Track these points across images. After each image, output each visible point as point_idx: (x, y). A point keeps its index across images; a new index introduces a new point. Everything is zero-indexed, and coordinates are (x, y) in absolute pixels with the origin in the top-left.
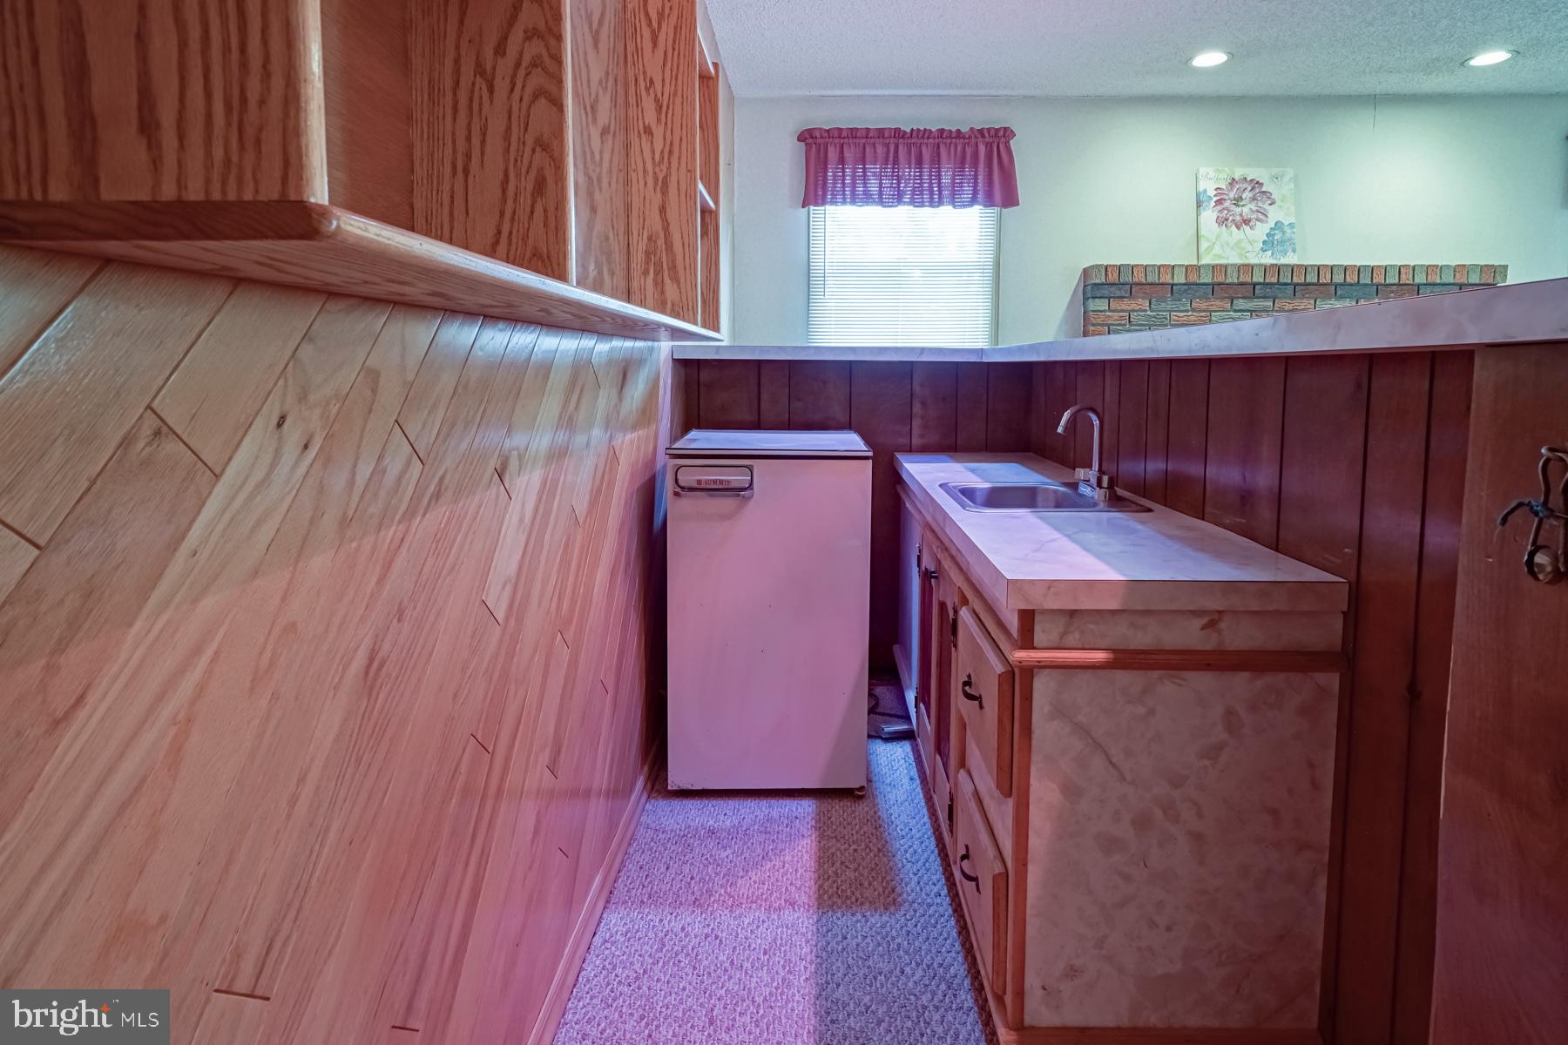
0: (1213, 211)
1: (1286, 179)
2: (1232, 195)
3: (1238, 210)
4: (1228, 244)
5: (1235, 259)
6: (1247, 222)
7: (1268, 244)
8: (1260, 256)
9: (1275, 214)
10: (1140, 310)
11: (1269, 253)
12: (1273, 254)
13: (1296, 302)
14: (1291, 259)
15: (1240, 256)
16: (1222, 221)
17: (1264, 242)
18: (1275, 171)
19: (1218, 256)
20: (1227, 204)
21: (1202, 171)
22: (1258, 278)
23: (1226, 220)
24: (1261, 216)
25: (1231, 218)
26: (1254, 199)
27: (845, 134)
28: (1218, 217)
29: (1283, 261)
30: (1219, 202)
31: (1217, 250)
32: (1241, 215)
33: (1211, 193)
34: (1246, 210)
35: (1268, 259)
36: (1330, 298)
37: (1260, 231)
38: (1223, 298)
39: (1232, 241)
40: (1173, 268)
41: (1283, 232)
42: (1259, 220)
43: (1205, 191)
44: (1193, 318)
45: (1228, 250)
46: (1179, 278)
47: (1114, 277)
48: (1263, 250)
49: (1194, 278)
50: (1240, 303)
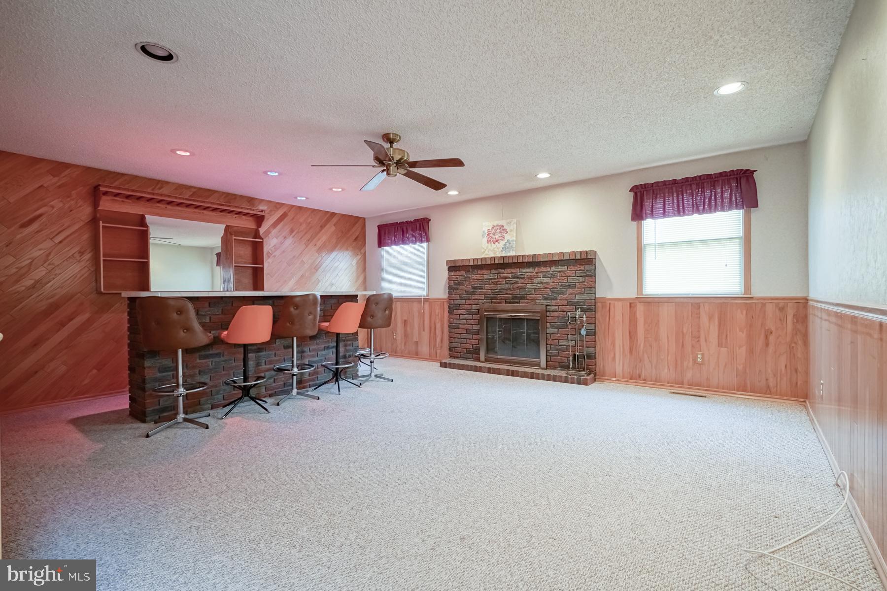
0: (486, 238)
1: (512, 223)
2: (493, 232)
3: (495, 237)
4: (490, 250)
5: (492, 255)
6: (497, 241)
7: (504, 248)
9: (507, 237)
10: (462, 275)
11: (504, 252)
13: (512, 270)
14: (513, 253)
15: (494, 253)
16: (489, 242)
17: (503, 248)
18: (508, 221)
20: (491, 235)
21: (484, 224)
22: (497, 262)
23: (490, 241)
24: (502, 238)
25: (492, 240)
26: (500, 232)
28: (487, 240)
29: (509, 254)
30: (488, 235)
31: (486, 252)
32: (495, 239)
33: (486, 231)
34: (497, 236)
35: (503, 254)
36: (525, 268)
37: (502, 243)
38: (487, 270)
39: (492, 248)
40: (469, 260)
41: (510, 243)
42: (501, 240)
43: (484, 231)
44: (478, 277)
45: (490, 252)
46: (471, 263)
47: (453, 265)
48: (502, 251)
49: (476, 263)
50: (493, 271)
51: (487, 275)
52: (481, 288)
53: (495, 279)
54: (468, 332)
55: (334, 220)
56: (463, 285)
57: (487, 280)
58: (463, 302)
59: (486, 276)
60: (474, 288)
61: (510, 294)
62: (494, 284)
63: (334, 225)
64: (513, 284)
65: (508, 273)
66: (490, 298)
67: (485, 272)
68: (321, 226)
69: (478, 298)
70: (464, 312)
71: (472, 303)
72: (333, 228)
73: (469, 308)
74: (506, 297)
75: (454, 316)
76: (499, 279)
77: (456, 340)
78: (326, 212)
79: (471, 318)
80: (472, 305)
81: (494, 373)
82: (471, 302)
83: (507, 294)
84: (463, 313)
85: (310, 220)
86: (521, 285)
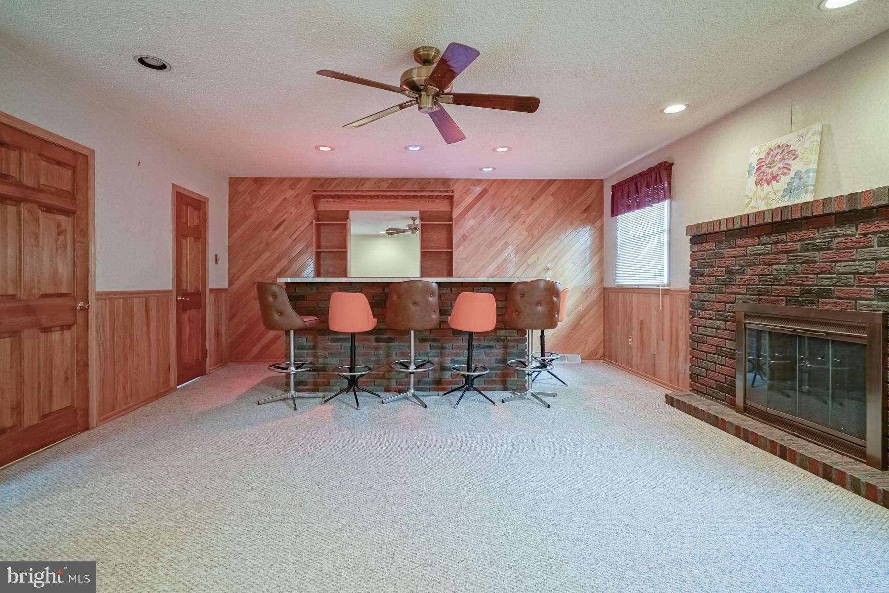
0: (754, 176)
2: (767, 161)
3: (770, 171)
4: (760, 198)
5: (763, 208)
6: (774, 178)
7: (789, 190)
8: (780, 202)
9: (796, 166)
10: (710, 250)
11: (787, 197)
12: (790, 197)
13: (803, 233)
15: (767, 204)
16: (758, 182)
17: (785, 190)
18: (801, 132)
19: (753, 207)
20: (763, 169)
21: (752, 149)
22: (768, 220)
23: (761, 180)
24: (785, 171)
25: (765, 178)
26: (783, 159)
28: (757, 180)
29: (797, 202)
30: (759, 169)
31: (753, 204)
32: (772, 174)
33: (755, 164)
34: (775, 169)
35: (785, 203)
36: (831, 226)
37: (784, 180)
38: (753, 237)
39: (763, 194)
40: (720, 221)
41: (801, 178)
42: (784, 174)
43: (751, 163)
44: (737, 252)
45: (759, 202)
46: (723, 228)
47: (695, 233)
48: (783, 196)
49: (730, 227)
50: (764, 239)
51: (753, 247)
52: (741, 273)
53: (768, 254)
54: (719, 350)
55: (553, 188)
56: (711, 266)
57: (753, 258)
58: (712, 297)
59: (749, 250)
60: (729, 272)
61: (796, 285)
62: (765, 264)
63: (552, 195)
64: (804, 262)
65: (794, 240)
66: (756, 293)
67: (750, 241)
68: (533, 199)
69: (737, 291)
70: (712, 314)
71: (725, 299)
72: (551, 199)
73: (721, 309)
74: (789, 290)
75: (698, 321)
76: (774, 253)
77: (701, 362)
78: (540, 181)
79: (724, 327)
80: (726, 303)
82: (723, 297)
83: (790, 284)
84: (710, 316)
85: (517, 193)
86: (823, 265)
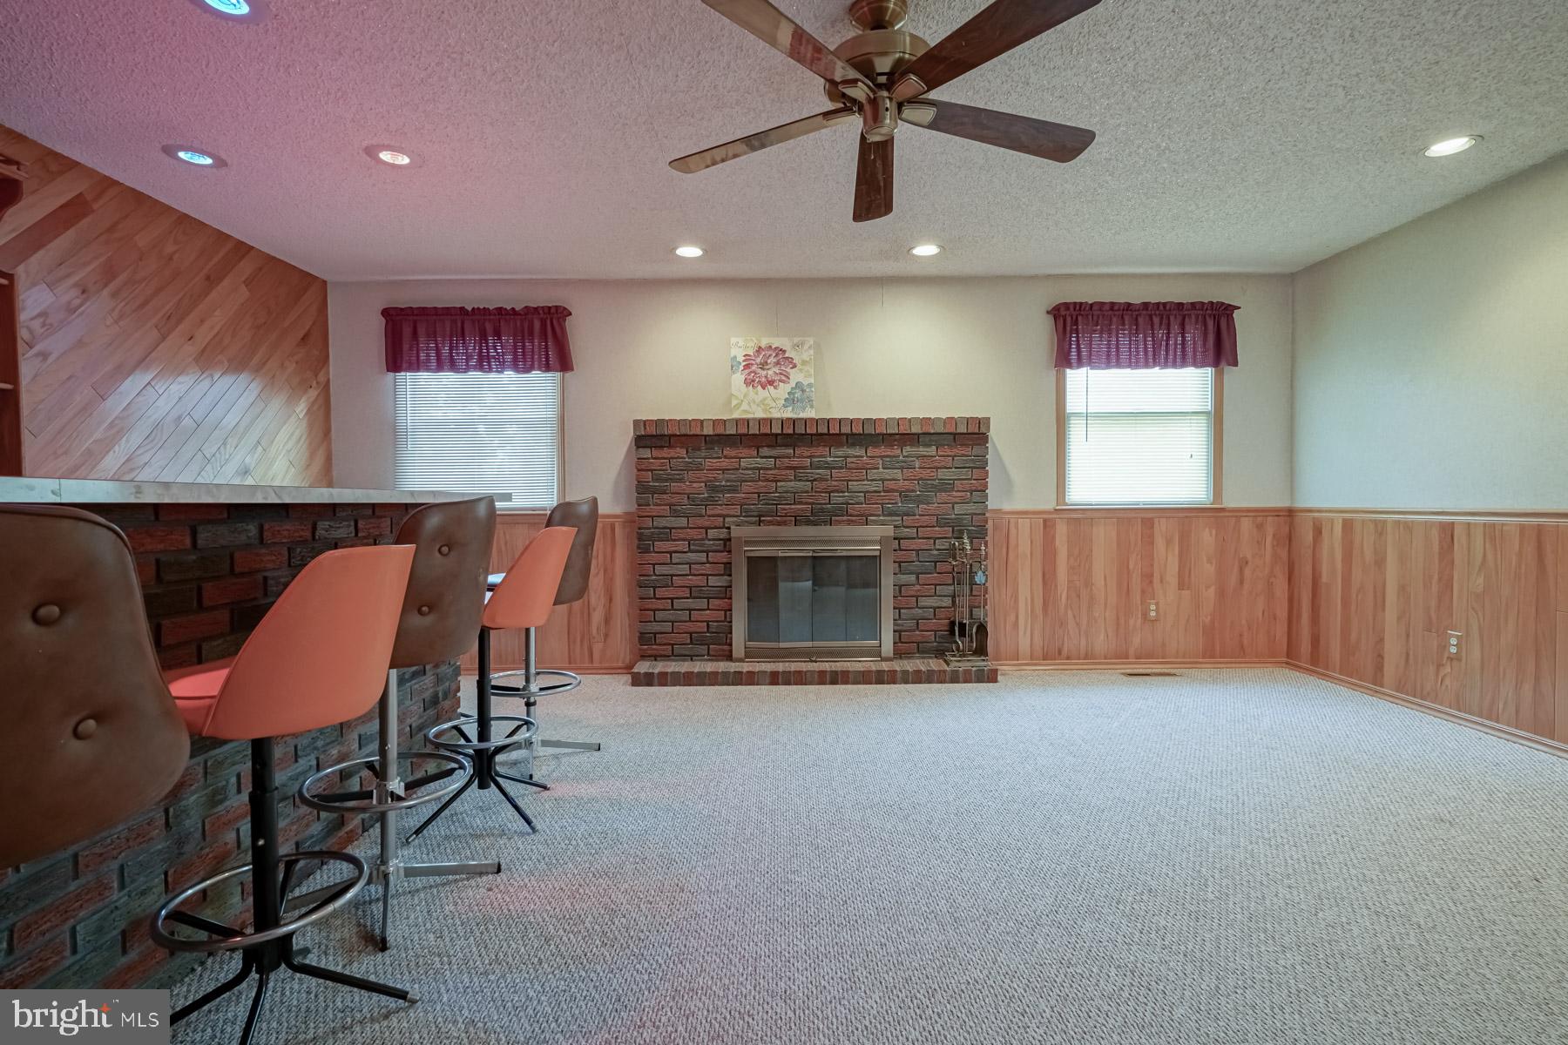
0: (742, 374)
1: (806, 347)
2: (758, 360)
3: (764, 373)
4: (754, 402)
5: (760, 414)
6: (771, 383)
7: (790, 401)
8: (782, 411)
9: (796, 376)
10: (678, 458)
11: (790, 408)
12: (793, 409)
13: (813, 450)
14: (809, 413)
15: (765, 411)
16: (749, 382)
17: (786, 400)
18: (796, 340)
19: (745, 411)
20: (754, 368)
21: (733, 340)
22: (776, 430)
23: (753, 381)
24: (784, 378)
25: (757, 380)
26: (778, 363)
27: (415, 312)
28: (746, 379)
29: (803, 415)
30: (747, 367)
31: (745, 406)
32: (766, 377)
33: (740, 358)
34: (770, 372)
35: (789, 414)
36: (843, 446)
37: (783, 390)
38: (750, 447)
39: (758, 399)
40: (702, 422)
41: (803, 391)
42: (781, 381)
43: (735, 357)
44: (725, 463)
45: (754, 407)
46: (708, 431)
47: (652, 430)
48: (785, 406)
49: (720, 431)
50: (765, 451)
51: (750, 460)
52: (734, 490)
53: (770, 469)
54: (693, 592)
55: (246, 267)
56: (681, 480)
57: (750, 472)
58: (683, 522)
59: (744, 463)
60: (713, 489)
61: (806, 503)
62: (767, 480)
63: (247, 283)
64: (815, 480)
65: (802, 456)
66: (755, 514)
67: (744, 452)
68: (208, 278)
69: (724, 512)
70: (683, 545)
71: (707, 524)
72: (244, 292)
73: (700, 537)
74: (799, 510)
75: (653, 558)
76: (779, 469)
77: (660, 615)
78: (222, 237)
79: (705, 560)
80: (707, 529)
81: (788, 683)
82: (705, 522)
83: (801, 503)
84: (680, 549)
85: (169, 249)
86: (835, 483)
